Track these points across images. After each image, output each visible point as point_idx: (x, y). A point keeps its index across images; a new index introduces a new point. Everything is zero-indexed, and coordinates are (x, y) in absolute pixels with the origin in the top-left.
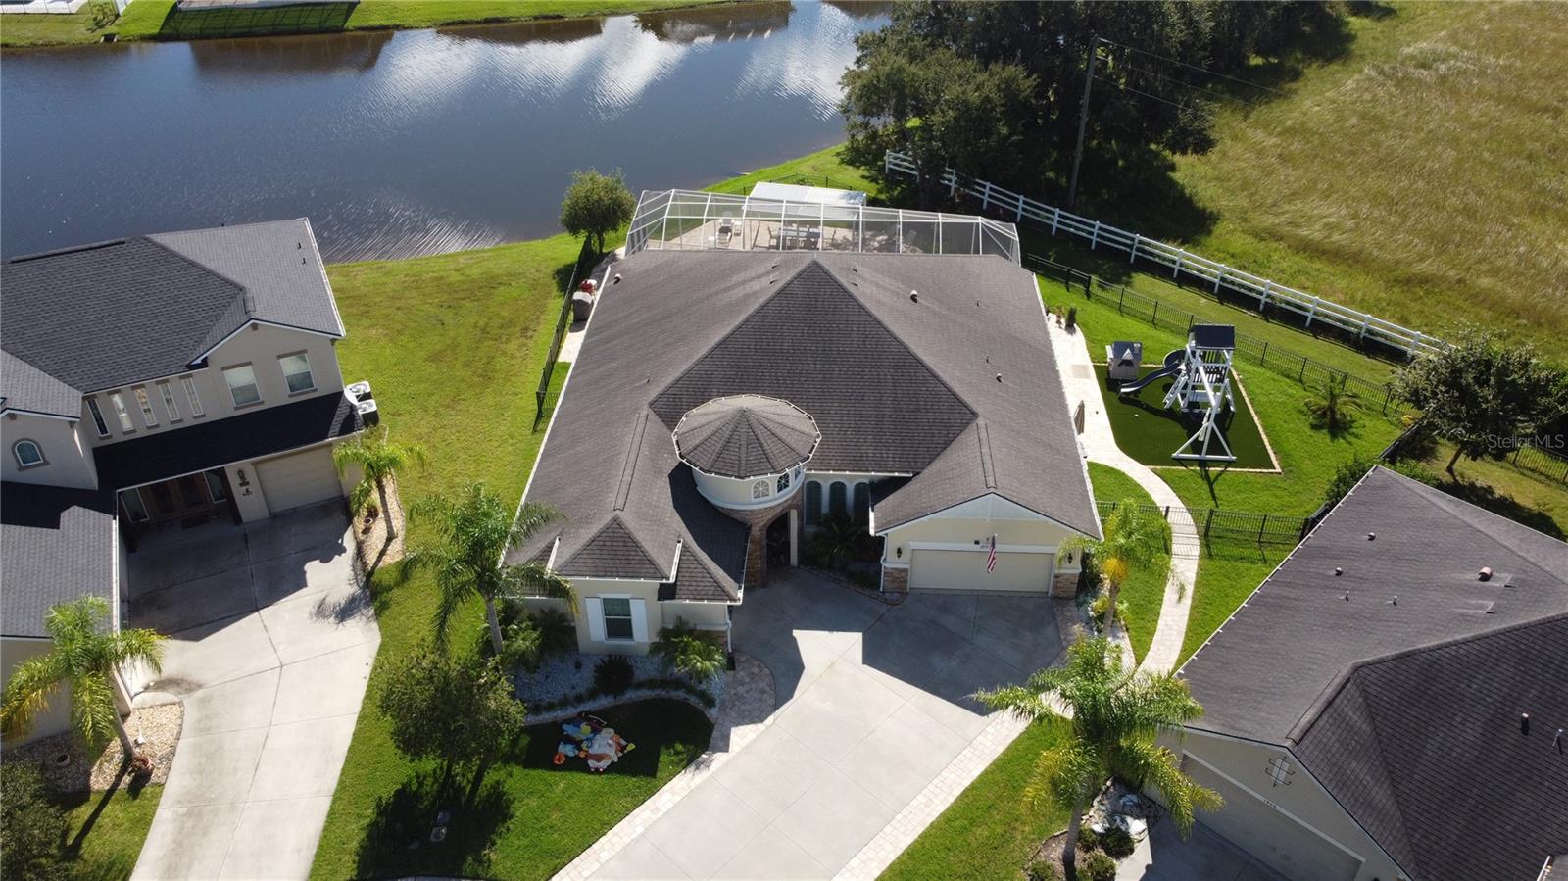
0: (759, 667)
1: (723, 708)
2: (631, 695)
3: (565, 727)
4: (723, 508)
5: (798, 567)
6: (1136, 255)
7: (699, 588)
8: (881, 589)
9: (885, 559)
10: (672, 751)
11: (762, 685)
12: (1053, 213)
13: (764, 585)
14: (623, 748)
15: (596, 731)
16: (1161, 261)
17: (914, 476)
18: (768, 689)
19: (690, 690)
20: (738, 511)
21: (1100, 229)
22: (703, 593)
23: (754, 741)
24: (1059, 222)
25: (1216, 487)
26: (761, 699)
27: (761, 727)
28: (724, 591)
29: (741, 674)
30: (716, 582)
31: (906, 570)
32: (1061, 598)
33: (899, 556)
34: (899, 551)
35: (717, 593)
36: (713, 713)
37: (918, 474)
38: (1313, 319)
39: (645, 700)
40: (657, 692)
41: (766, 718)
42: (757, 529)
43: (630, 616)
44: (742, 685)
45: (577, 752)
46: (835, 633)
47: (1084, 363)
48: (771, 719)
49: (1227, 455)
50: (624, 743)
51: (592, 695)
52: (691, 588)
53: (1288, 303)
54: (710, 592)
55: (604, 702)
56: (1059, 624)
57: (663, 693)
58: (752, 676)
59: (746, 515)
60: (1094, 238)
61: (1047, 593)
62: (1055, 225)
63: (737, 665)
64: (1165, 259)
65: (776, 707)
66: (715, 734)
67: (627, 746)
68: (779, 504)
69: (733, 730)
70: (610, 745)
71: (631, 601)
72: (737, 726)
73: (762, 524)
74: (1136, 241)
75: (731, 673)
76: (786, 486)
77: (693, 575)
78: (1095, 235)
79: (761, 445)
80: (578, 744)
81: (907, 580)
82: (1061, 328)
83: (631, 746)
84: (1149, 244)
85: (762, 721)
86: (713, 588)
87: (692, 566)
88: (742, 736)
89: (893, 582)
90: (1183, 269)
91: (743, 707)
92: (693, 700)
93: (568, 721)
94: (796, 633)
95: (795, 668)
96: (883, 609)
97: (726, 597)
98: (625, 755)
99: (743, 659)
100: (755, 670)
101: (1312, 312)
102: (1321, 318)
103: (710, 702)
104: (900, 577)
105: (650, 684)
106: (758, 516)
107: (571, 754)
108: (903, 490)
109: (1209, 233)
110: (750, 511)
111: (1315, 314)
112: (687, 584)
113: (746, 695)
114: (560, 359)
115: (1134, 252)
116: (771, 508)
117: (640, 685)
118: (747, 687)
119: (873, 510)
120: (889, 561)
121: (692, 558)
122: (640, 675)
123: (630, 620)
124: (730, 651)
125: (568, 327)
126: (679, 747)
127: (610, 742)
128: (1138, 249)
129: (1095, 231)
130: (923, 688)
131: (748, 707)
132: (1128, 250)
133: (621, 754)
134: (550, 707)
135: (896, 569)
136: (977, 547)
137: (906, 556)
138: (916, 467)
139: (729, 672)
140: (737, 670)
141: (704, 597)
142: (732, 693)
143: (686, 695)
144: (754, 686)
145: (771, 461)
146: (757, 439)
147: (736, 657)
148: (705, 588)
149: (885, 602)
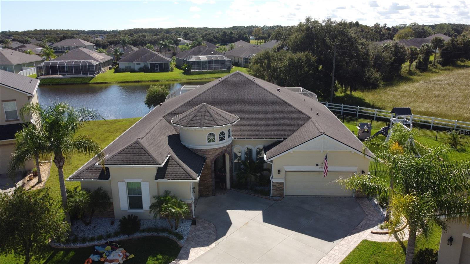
0: (208, 224)
1: (188, 240)
3: (96, 247)
4: (193, 149)
5: (230, 189)
6: (359, 114)
7: (178, 175)
8: (271, 195)
9: (272, 177)
10: (155, 258)
11: (209, 231)
13: (213, 195)
14: (127, 257)
17: (284, 140)
18: (213, 232)
19: (170, 232)
20: (200, 150)
22: (179, 176)
23: (203, 255)
26: (208, 237)
28: (190, 176)
29: (199, 226)
30: (186, 172)
31: (282, 183)
32: (361, 198)
33: (279, 174)
34: (279, 171)
35: (186, 176)
36: (182, 242)
37: (286, 139)
38: (433, 126)
39: (144, 237)
40: (151, 234)
41: (210, 244)
42: (210, 160)
43: (141, 194)
45: (100, 258)
46: (248, 211)
48: (213, 245)
49: (418, 155)
50: (128, 254)
52: (173, 175)
53: (421, 122)
54: (183, 176)
56: (362, 207)
57: (156, 234)
58: (205, 228)
59: (204, 152)
61: (353, 196)
63: (197, 223)
64: (370, 114)
65: (216, 240)
66: (182, 252)
67: (129, 256)
68: (220, 148)
69: (191, 249)
70: (120, 256)
71: (142, 183)
72: (194, 247)
73: (212, 158)
74: (358, 109)
75: (194, 226)
76: (224, 139)
77: (174, 169)
78: (342, 110)
79: (212, 116)
80: (101, 255)
81: (283, 189)
83: (132, 256)
84: (363, 109)
85: (208, 245)
86: (184, 175)
87: (175, 166)
88: (195, 253)
89: (277, 190)
90: (378, 116)
91: (199, 240)
92: (171, 236)
94: (228, 211)
95: (228, 224)
96: (272, 202)
97: (191, 178)
99: (200, 221)
100: (206, 225)
103: (181, 237)
104: (280, 187)
105: (149, 230)
106: (211, 153)
107: (96, 260)
108: (281, 143)
110: (206, 150)
112: (171, 173)
113: (200, 235)
116: (217, 149)
117: (144, 231)
118: (201, 232)
119: (265, 154)
120: (275, 178)
121: (175, 162)
122: (143, 226)
123: (141, 197)
124: (194, 217)
126: (160, 257)
127: (121, 254)
130: (296, 231)
135: (277, 183)
136: (317, 169)
138: (284, 136)
139: (192, 226)
140: (197, 225)
141: (179, 178)
142: (193, 234)
143: (167, 235)
144: (205, 231)
145: (216, 121)
146: (210, 114)
147: (197, 220)
148: (180, 175)
149: (273, 200)
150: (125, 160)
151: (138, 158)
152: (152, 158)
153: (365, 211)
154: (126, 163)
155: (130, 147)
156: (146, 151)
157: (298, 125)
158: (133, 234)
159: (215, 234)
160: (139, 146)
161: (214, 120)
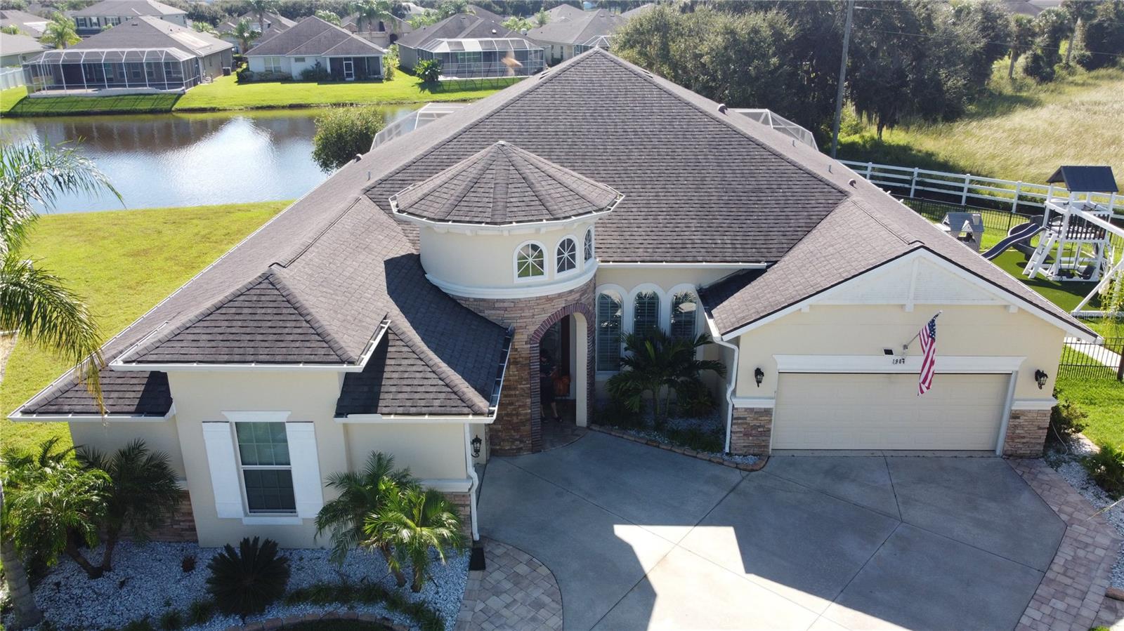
0: (529, 563)
2: (278, 614)
4: (467, 299)
5: (588, 427)
7: (417, 396)
8: (727, 450)
9: (734, 392)
11: (536, 593)
13: (536, 448)
16: (944, 191)
17: (768, 267)
18: (547, 600)
19: (395, 603)
20: (491, 304)
22: (422, 403)
26: (533, 619)
28: (463, 401)
29: (495, 575)
30: (447, 385)
31: (767, 412)
32: (1022, 457)
33: (759, 382)
34: (759, 373)
35: (448, 403)
37: (776, 262)
40: (329, 608)
42: (525, 337)
43: (289, 464)
44: (497, 594)
52: (400, 396)
54: (437, 403)
56: (1039, 491)
57: (342, 610)
58: (517, 579)
59: (505, 309)
61: (994, 451)
63: (487, 561)
64: (949, 189)
68: (560, 296)
71: (286, 424)
73: (532, 329)
75: (477, 574)
76: (571, 266)
77: (406, 375)
78: (868, 176)
79: (530, 186)
81: (769, 430)
86: (443, 396)
87: (406, 362)
89: (746, 435)
90: (972, 195)
92: (398, 621)
96: (735, 476)
97: (466, 410)
99: (499, 551)
100: (522, 569)
103: (434, 625)
104: (759, 424)
105: (321, 594)
106: (527, 313)
108: (760, 279)
110: (513, 301)
112: (394, 389)
113: (505, 612)
116: (549, 299)
117: (300, 596)
118: (507, 598)
119: (711, 316)
120: (741, 396)
121: (404, 346)
122: (299, 579)
123: (289, 472)
124: (477, 537)
128: (918, 183)
129: (869, 173)
132: (907, 186)
135: (751, 410)
136: (886, 363)
137: (770, 383)
138: (768, 255)
139: (473, 573)
140: (489, 569)
141: (424, 410)
142: (477, 609)
143: (385, 613)
144: (519, 596)
145: (548, 204)
146: (524, 178)
147: (487, 549)
148: (427, 396)
149: (737, 468)
150: (222, 344)
151: (271, 337)
152: (323, 337)
153: (1056, 509)
154: (226, 358)
155: (242, 298)
156: (299, 311)
157: (809, 217)
158: (261, 612)
159: (554, 605)
160: (276, 292)
161: (540, 200)
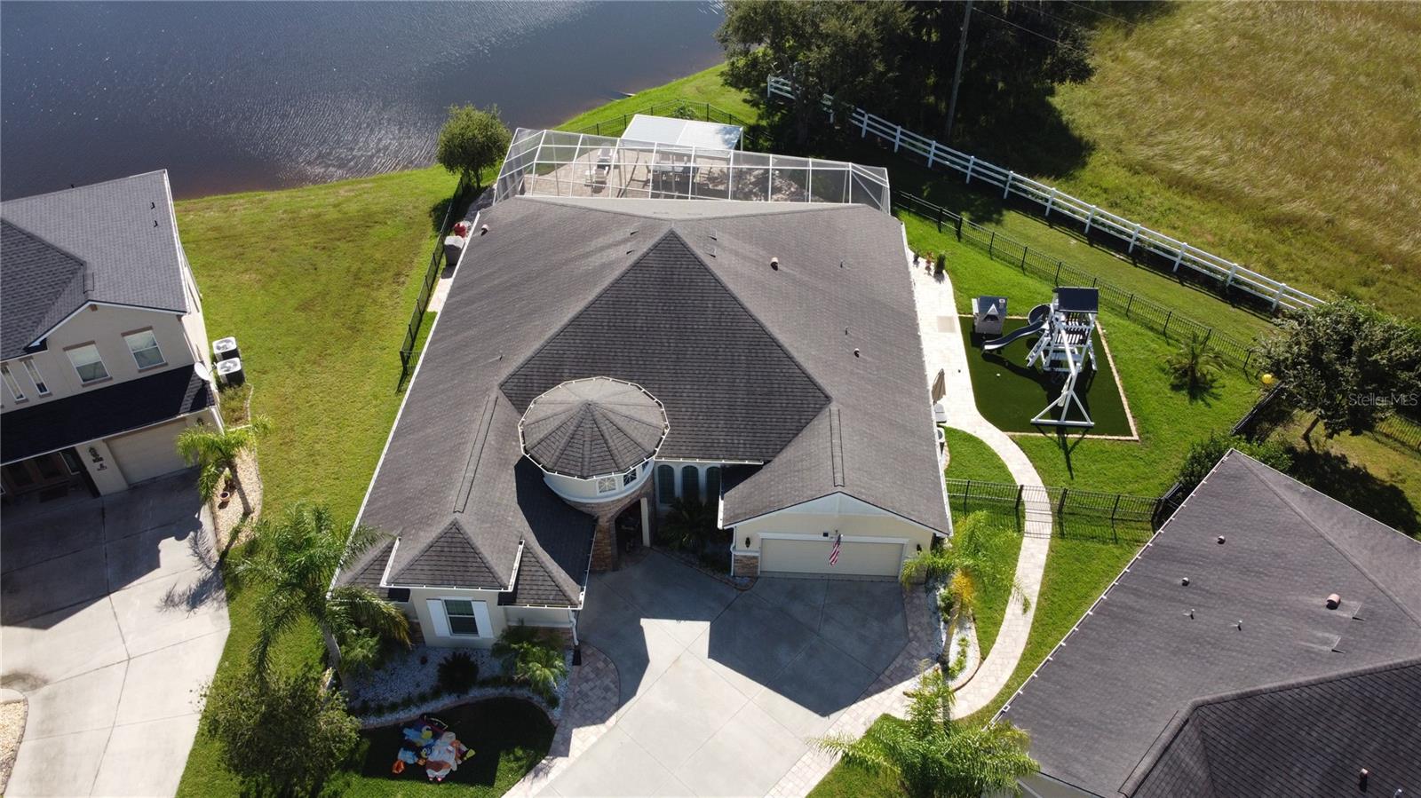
0: (605, 661)
1: (566, 708)
2: (475, 694)
3: (406, 731)
4: (569, 501)
5: (651, 548)
6: (1009, 192)
7: (541, 592)
8: (732, 574)
9: (734, 548)
10: (511, 756)
11: (607, 682)
12: (930, 145)
13: (615, 569)
14: (462, 755)
15: (436, 736)
16: (1033, 199)
17: (765, 464)
18: (613, 686)
20: (584, 505)
21: (975, 163)
22: (544, 597)
23: (594, 745)
24: (935, 155)
25: (1072, 456)
26: (604, 698)
27: (601, 729)
28: (565, 595)
29: (587, 669)
30: (557, 586)
31: (755, 559)
33: (748, 546)
34: (748, 542)
35: (557, 597)
36: (555, 714)
37: (769, 461)
38: (1180, 264)
39: (487, 700)
40: (501, 690)
41: (608, 719)
42: (606, 519)
43: (474, 616)
44: (587, 681)
45: (416, 760)
46: (682, 622)
47: (950, 315)
48: (613, 719)
49: (1086, 421)
50: (464, 748)
51: (436, 694)
52: (532, 592)
53: (1157, 247)
54: (551, 597)
55: (446, 702)
57: (507, 692)
58: (597, 672)
59: (593, 507)
60: (969, 172)
61: (897, 577)
62: (931, 157)
63: (582, 659)
64: (1038, 197)
65: (618, 706)
66: (557, 737)
67: (467, 751)
68: (627, 497)
69: (574, 731)
70: (450, 752)
71: (472, 603)
72: (579, 727)
73: (609, 515)
74: (1010, 177)
75: (576, 668)
76: (634, 478)
77: (534, 578)
78: (970, 169)
79: (606, 442)
80: (417, 750)
81: (757, 566)
82: (929, 274)
83: (471, 753)
84: (1022, 182)
85: (603, 720)
86: (554, 593)
87: (533, 569)
88: (583, 738)
89: (743, 567)
90: (1055, 208)
91: (586, 707)
92: (536, 699)
93: (410, 724)
94: (644, 622)
95: (639, 661)
96: (732, 595)
97: (567, 602)
98: (464, 763)
99: (589, 652)
100: (601, 665)
101: (1180, 258)
102: (1188, 264)
103: (553, 702)
104: (750, 564)
105: (494, 681)
106: (606, 508)
107: (410, 761)
108: (759, 472)
109: (1084, 165)
110: (599, 503)
111: (1182, 259)
112: (528, 587)
113: (590, 693)
114: (430, 309)
115: (1007, 189)
116: (619, 500)
117: (485, 682)
118: (591, 684)
119: (722, 499)
120: (738, 549)
121: (533, 559)
122: (483, 672)
123: (473, 619)
124: (577, 643)
125: (440, 272)
126: (519, 753)
127: (450, 748)
128: (1011, 186)
129: (971, 165)
130: (766, 686)
131: (590, 706)
132: (1002, 186)
133: (460, 762)
134: (394, 707)
135: (745, 557)
137: (754, 546)
138: (766, 454)
140: (583, 665)
141: (545, 601)
142: (576, 691)
143: (531, 695)
144: (598, 683)
146: (602, 435)
147: (583, 650)
148: (546, 592)
149: (736, 585)
150: (437, 573)
151: (461, 569)
152: (489, 570)
153: (910, 628)
154: (440, 582)
155: (443, 539)
156: (476, 552)
157: (799, 421)
158: (467, 694)
159: (616, 689)
160: (461, 536)
